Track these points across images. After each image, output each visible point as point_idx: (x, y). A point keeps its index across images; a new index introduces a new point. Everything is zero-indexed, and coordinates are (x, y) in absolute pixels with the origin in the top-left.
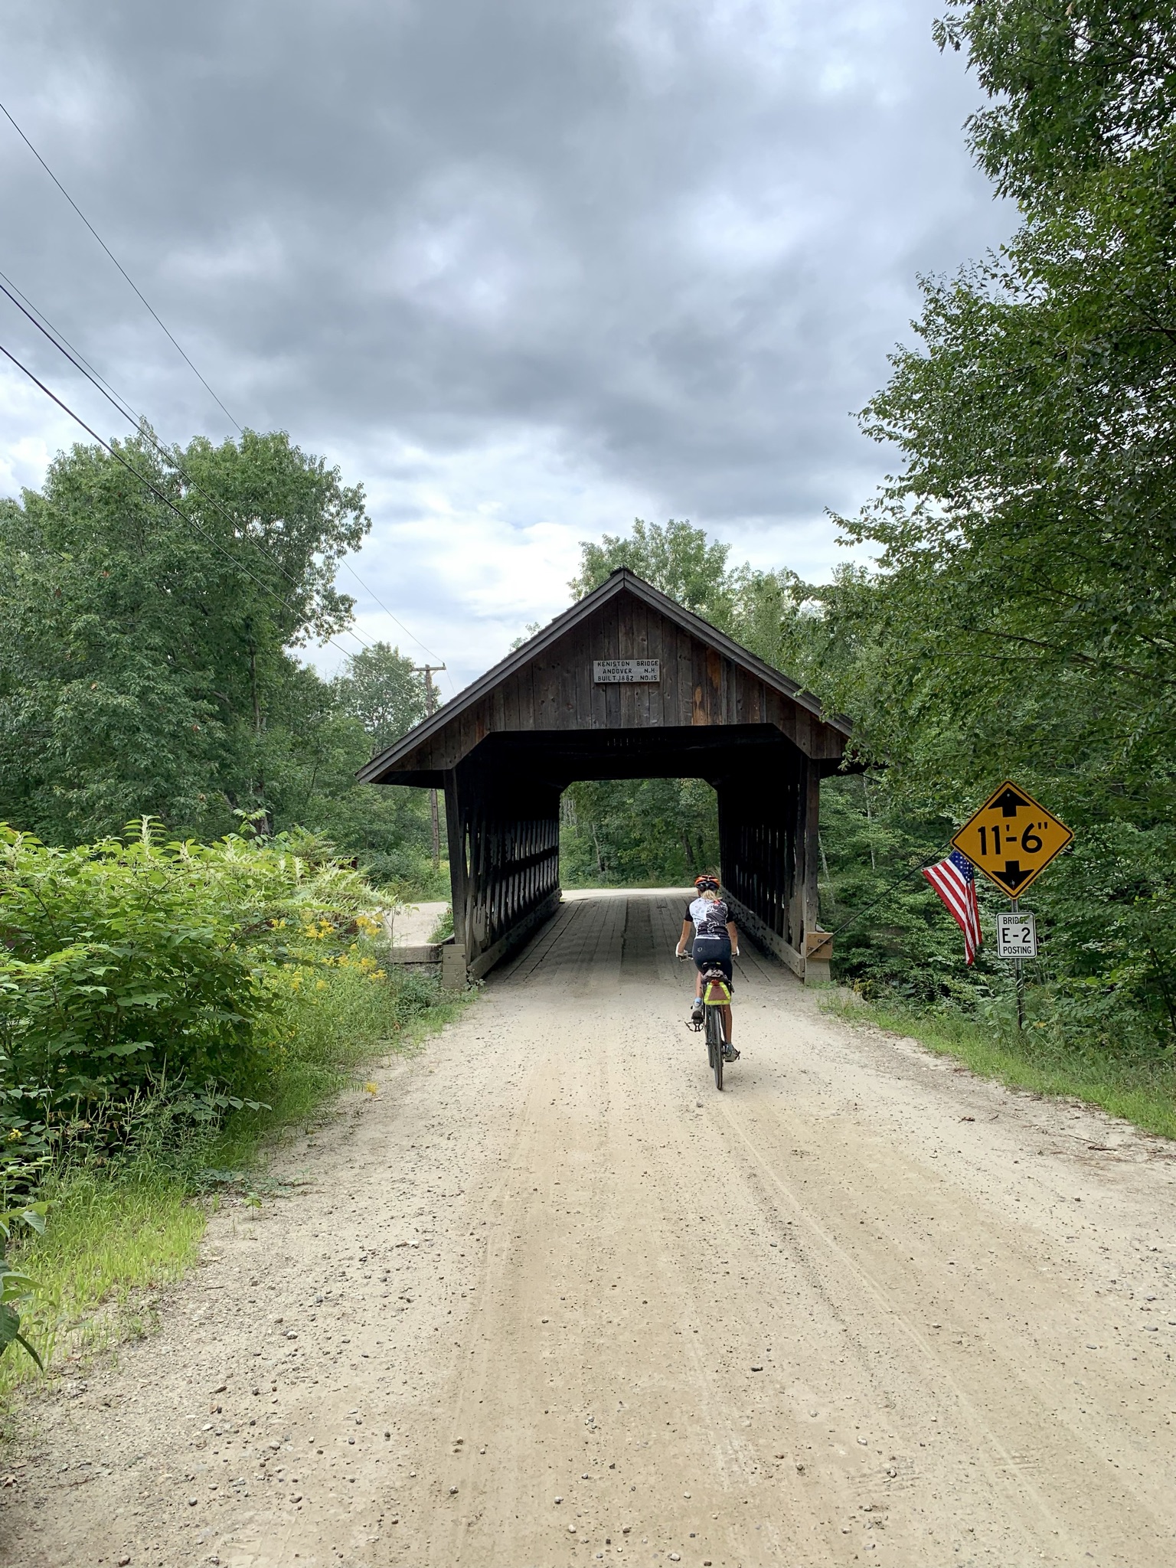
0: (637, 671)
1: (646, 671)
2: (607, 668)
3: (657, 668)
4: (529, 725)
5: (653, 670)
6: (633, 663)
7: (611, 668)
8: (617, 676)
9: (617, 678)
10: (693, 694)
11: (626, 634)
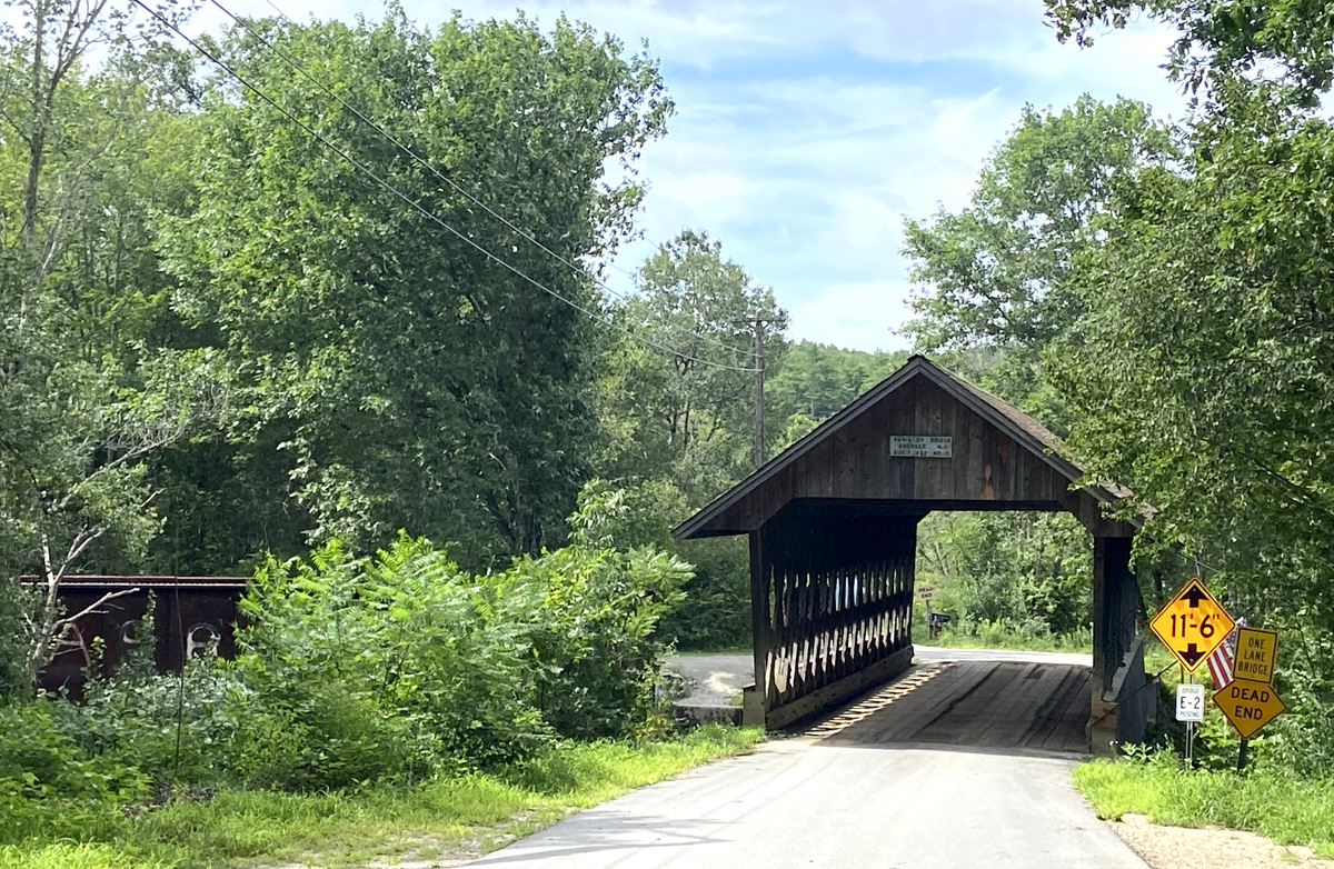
0: (930, 447)
1: (939, 447)
2: (902, 443)
3: (950, 444)
4: (829, 492)
5: (946, 447)
6: (927, 439)
7: (906, 443)
8: (912, 451)
9: (912, 453)
10: (984, 470)
11: (922, 412)
